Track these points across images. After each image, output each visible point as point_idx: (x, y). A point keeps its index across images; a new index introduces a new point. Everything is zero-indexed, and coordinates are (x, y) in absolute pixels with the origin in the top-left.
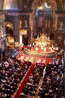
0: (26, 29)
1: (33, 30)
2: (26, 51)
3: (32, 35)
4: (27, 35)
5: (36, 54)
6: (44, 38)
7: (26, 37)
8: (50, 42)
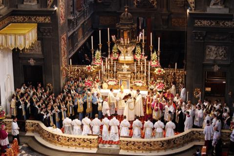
0: (28, 16)
1: (70, 21)
2: (40, 139)
3: (63, 46)
4: (38, 51)
5: (94, 151)
6: (129, 58)
7: (32, 62)
8: (162, 77)
